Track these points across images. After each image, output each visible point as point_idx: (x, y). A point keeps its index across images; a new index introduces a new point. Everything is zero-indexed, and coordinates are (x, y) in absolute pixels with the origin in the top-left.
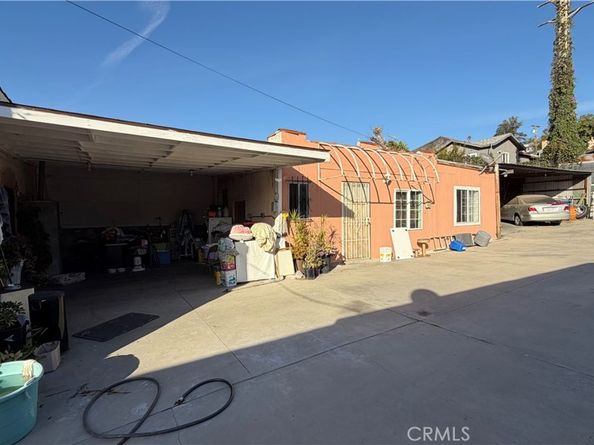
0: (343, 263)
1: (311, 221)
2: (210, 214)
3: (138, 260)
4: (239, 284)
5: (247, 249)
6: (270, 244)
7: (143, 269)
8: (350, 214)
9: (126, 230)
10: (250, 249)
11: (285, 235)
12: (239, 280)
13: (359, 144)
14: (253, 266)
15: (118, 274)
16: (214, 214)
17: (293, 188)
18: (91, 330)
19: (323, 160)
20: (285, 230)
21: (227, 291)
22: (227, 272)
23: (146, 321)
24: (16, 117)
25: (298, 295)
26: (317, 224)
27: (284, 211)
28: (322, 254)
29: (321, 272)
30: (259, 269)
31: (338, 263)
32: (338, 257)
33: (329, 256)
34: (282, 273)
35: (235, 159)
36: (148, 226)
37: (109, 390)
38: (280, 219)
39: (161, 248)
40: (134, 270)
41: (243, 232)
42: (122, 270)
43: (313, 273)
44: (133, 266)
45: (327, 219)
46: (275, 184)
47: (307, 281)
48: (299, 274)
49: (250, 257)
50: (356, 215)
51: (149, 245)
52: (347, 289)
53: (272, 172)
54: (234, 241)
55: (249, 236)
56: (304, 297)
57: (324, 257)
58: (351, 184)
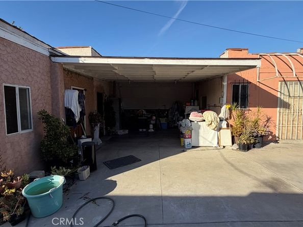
0: (276, 142)
1: (249, 110)
2: (187, 104)
3: (151, 126)
4: (193, 147)
5: (199, 127)
6: (214, 125)
7: (153, 131)
8: (286, 106)
9: (147, 111)
10: (202, 128)
11: (226, 120)
12: (193, 144)
13: (299, 50)
14: (203, 138)
15: (143, 132)
16: (189, 104)
17: (236, 88)
18: (111, 161)
19: (255, 67)
20: (227, 116)
21: (184, 151)
22: (186, 139)
23: (134, 162)
24: (81, 62)
25: (229, 163)
26: (254, 113)
27: (227, 103)
28: (255, 134)
29: (254, 147)
30: (207, 140)
31: (271, 141)
32: (270, 137)
33: (262, 136)
34: (222, 144)
35: (193, 71)
36: (159, 109)
37: (94, 200)
38: (224, 109)
39: (163, 121)
40: (149, 131)
41: (197, 116)
42: (145, 130)
43: (246, 147)
44: (149, 128)
45: (262, 109)
46: (222, 86)
47: (240, 152)
48: (236, 146)
49: (201, 131)
50: (292, 106)
51: (156, 119)
52: (271, 165)
53: (221, 78)
54: (191, 121)
55: (201, 119)
56: (232, 165)
57: (257, 136)
58: (288, 83)
